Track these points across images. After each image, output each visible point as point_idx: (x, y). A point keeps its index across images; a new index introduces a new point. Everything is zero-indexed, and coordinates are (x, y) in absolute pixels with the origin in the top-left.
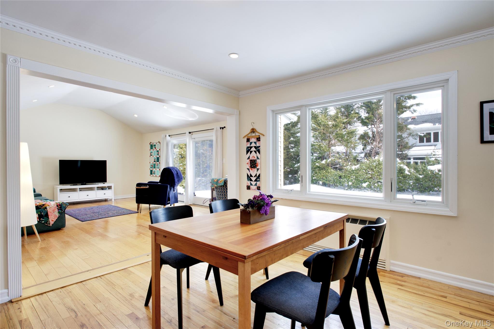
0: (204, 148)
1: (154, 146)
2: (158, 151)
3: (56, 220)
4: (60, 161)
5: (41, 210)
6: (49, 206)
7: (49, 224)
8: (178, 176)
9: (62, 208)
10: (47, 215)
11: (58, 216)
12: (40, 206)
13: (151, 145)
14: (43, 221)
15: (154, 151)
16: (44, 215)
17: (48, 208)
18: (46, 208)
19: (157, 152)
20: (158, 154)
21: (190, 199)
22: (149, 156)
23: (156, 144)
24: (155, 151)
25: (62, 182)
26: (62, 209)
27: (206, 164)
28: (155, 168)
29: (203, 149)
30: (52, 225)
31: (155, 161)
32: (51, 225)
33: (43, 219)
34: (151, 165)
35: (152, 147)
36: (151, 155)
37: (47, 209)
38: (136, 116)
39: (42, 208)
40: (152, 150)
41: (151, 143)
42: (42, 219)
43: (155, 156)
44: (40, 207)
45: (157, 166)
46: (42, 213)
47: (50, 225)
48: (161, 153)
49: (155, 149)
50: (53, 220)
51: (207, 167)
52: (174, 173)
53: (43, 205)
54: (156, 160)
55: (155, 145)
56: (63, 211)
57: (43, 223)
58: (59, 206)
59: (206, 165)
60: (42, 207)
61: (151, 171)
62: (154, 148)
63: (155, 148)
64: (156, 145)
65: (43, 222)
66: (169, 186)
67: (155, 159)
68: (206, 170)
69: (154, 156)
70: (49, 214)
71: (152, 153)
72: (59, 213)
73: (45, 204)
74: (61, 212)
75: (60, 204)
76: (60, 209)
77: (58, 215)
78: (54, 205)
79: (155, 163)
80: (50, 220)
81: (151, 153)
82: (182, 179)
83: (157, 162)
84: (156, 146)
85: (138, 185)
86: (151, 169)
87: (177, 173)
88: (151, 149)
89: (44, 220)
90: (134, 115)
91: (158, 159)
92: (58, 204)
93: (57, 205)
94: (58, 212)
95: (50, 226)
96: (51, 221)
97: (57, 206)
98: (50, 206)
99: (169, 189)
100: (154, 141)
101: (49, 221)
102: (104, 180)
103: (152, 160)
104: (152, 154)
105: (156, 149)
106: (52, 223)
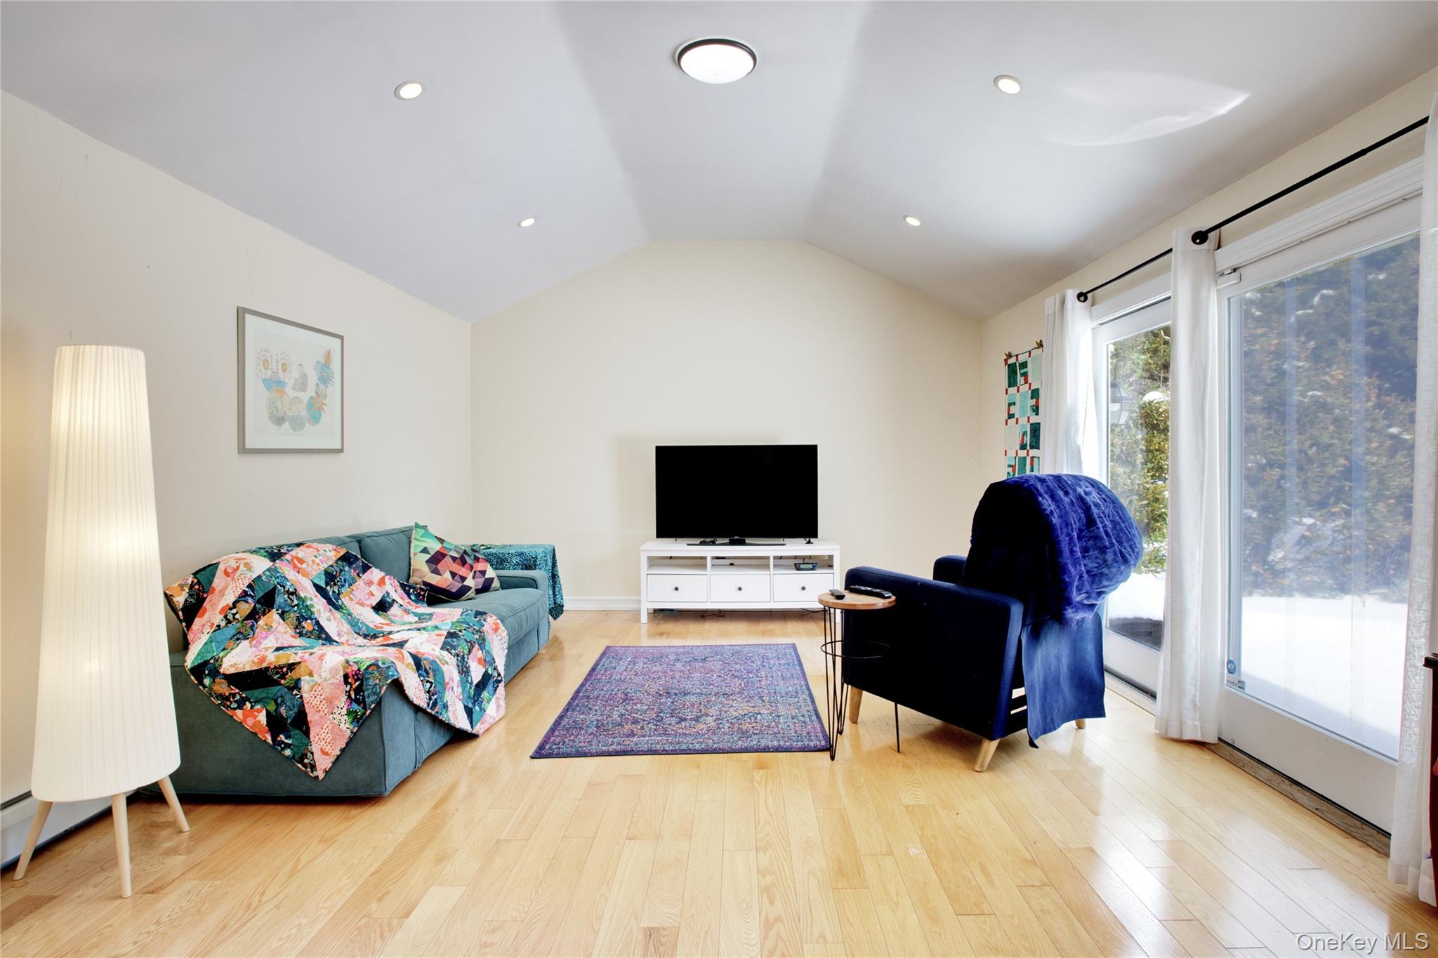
0: (1332, 376)
1: (1022, 371)
2: (1038, 390)
3: (339, 753)
4: (660, 450)
5: (279, 694)
6: (311, 674)
7: (313, 767)
8: (1097, 538)
9: (366, 693)
10: (301, 722)
11: (349, 731)
12: (277, 673)
13: (1009, 366)
14: (287, 746)
15: (1022, 395)
16: (289, 721)
17: (305, 686)
18: (296, 685)
19: (1032, 398)
20: (1036, 410)
21: (1194, 703)
22: (1005, 422)
23: (1030, 356)
24: (1027, 392)
25: (664, 530)
26: (364, 698)
27: (1342, 461)
29: (1326, 381)
30: (327, 772)
31: (1023, 447)
32: (320, 774)
33: (286, 738)
34: (1009, 466)
35: (1012, 374)
36: (1011, 416)
37: (299, 689)
38: (913, 222)
39: (283, 682)
40: (1013, 390)
41: (1010, 356)
42: (282, 737)
43: (1023, 421)
44: (276, 677)
45: (1032, 470)
46: (283, 710)
47: (315, 774)
49: (1026, 382)
50: (328, 749)
52: (1055, 520)
53: (291, 667)
54: (1028, 439)
55: (1024, 365)
56: (369, 711)
57: (288, 757)
58: (356, 681)
59: (1344, 466)
60: (285, 679)
62: (1020, 379)
63: (1025, 375)
64: (1029, 360)
65: (288, 752)
66: (1017, 611)
67: (1025, 433)
69: (1020, 419)
70: (309, 718)
71: (1014, 404)
72: (354, 719)
73: (299, 663)
74: (362, 717)
75: (359, 670)
76: (356, 695)
77: (346, 727)
78: (333, 670)
79: (1023, 453)
80: (315, 748)
81: (1010, 405)
82: (1125, 561)
83: (1032, 447)
84: (1029, 369)
87: (1090, 522)
88: (1009, 387)
89: (289, 741)
90: (905, 217)
91: (1035, 432)
92: (349, 670)
93: (346, 677)
94: (349, 713)
95: (317, 777)
96: (320, 753)
97: (346, 682)
98: (316, 678)
99: (1016, 629)
100: (1022, 347)
101: (312, 753)
102: (808, 530)
103: (1013, 438)
104: (1013, 410)
105: (1030, 380)
106: (323, 763)
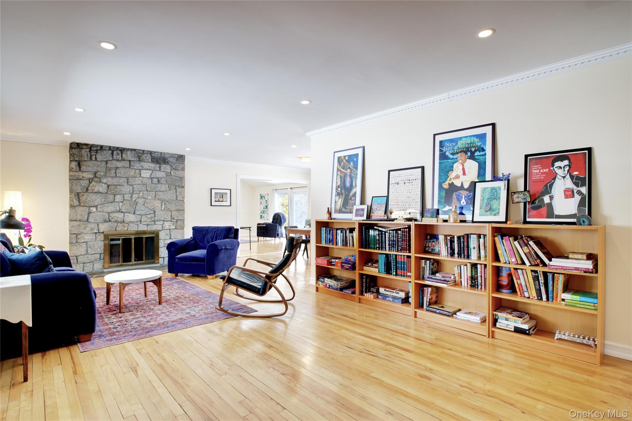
2: (266, 201)
15: (263, 201)
20: (267, 203)
22: (260, 205)
28: (264, 213)
31: (264, 209)
34: (260, 211)
35: (261, 197)
40: (261, 200)
41: (261, 194)
43: (264, 205)
45: (266, 212)
48: (269, 202)
51: (302, 213)
52: (281, 216)
54: (265, 208)
55: (264, 196)
61: (261, 216)
62: (263, 198)
66: (278, 225)
68: (302, 216)
81: (261, 202)
84: (265, 197)
85: (258, 224)
86: (261, 214)
91: (267, 206)
99: (278, 227)
100: (263, 193)
103: (262, 207)
105: (265, 199)
